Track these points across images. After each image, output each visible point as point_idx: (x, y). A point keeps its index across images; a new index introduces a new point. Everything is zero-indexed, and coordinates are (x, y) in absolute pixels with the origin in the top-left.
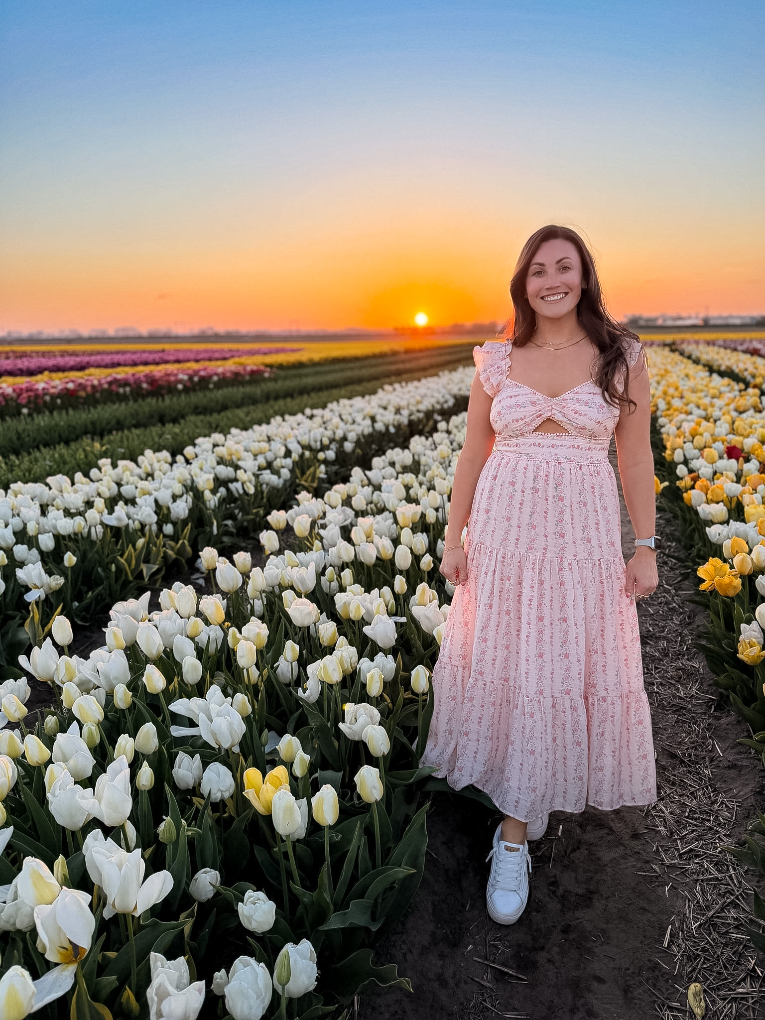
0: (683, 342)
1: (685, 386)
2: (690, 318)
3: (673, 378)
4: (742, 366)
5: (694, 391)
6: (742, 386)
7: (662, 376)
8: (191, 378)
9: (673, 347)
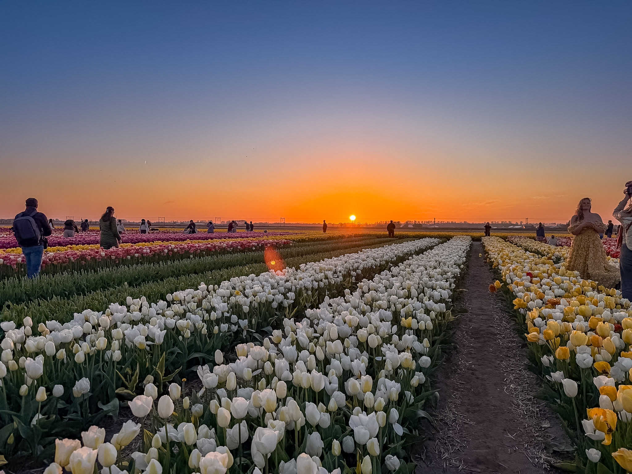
0: (512, 237)
1: (512, 255)
2: (517, 225)
3: (506, 252)
4: (543, 248)
5: (516, 257)
6: (540, 256)
7: (500, 251)
8: (258, 245)
9: (505, 239)
